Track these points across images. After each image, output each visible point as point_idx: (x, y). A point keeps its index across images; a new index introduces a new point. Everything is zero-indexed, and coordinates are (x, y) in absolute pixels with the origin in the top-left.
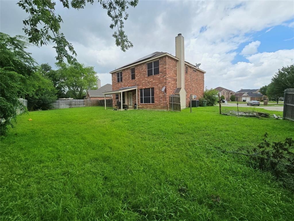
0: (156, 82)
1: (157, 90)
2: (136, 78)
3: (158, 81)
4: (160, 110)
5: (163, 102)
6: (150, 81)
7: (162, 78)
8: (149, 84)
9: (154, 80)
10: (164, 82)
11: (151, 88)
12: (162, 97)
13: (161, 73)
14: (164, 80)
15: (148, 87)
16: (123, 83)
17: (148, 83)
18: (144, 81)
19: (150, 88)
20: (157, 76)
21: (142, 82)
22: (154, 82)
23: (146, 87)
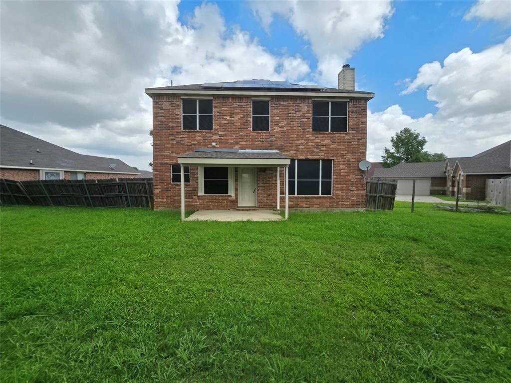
0: (340, 147)
1: (341, 166)
2: (275, 129)
3: (344, 147)
4: (349, 210)
5: (356, 192)
6: (322, 143)
7: (356, 143)
8: (319, 150)
9: (333, 142)
10: (361, 151)
11: (323, 160)
12: (353, 183)
13: (355, 132)
14: (361, 147)
15: (315, 157)
16: (216, 134)
17: (317, 147)
18: (303, 141)
19: (319, 160)
20: (342, 135)
21: (297, 142)
22: (332, 146)
23: (310, 157)
